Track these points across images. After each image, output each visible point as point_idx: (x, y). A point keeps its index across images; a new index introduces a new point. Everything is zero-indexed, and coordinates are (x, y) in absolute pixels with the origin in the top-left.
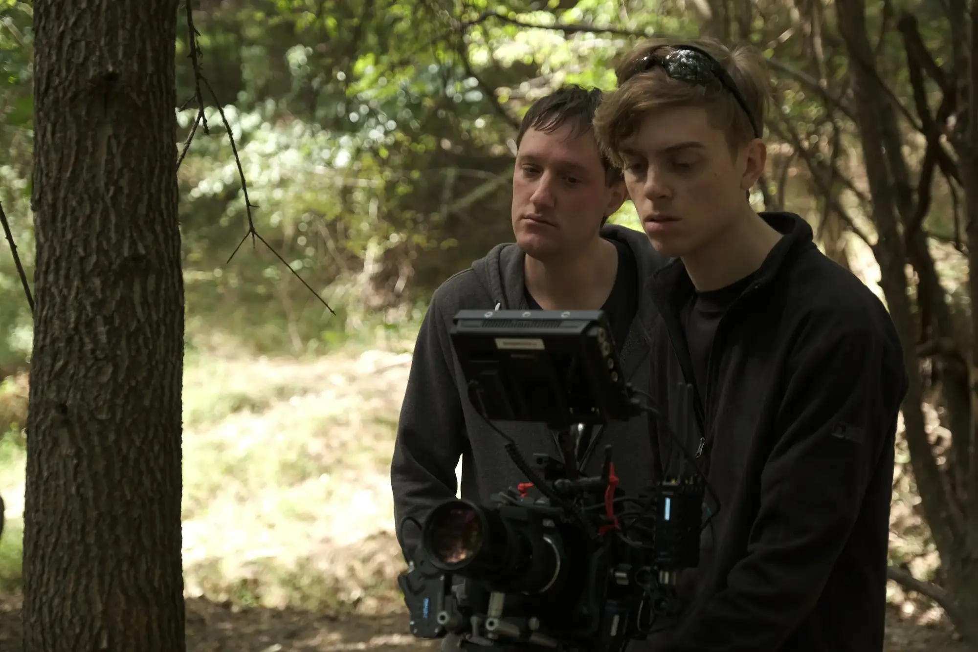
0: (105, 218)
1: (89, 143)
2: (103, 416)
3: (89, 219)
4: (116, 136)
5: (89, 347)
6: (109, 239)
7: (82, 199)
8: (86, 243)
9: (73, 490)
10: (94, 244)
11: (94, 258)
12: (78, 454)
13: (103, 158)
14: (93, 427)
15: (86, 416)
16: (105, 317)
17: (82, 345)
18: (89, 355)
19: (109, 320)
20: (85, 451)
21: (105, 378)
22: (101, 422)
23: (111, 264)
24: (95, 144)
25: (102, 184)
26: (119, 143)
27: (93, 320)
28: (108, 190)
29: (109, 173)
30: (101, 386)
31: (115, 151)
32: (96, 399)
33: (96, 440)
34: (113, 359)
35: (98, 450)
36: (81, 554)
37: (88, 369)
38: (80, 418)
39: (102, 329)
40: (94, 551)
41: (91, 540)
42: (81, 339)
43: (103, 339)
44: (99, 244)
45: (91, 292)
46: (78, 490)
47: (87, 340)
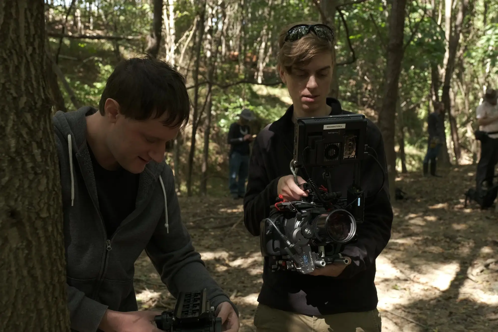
0: (28, 70)
1: (13, 11)
2: (44, 215)
3: (17, 68)
4: (30, 10)
5: (30, 165)
6: (32, 85)
7: (11, 52)
8: (17, 87)
9: (25, 273)
10: (23, 88)
11: (24, 99)
12: (29, 245)
13: (23, 25)
14: (39, 224)
15: (33, 216)
16: (37, 143)
17: (24, 164)
18: (30, 170)
19: (40, 145)
20: (34, 243)
21: (42, 188)
22: (44, 219)
23: (36, 103)
24: (17, 12)
25: (23, 43)
26: (32, 15)
27: (30, 144)
28: (27, 49)
29: (28, 36)
30: (41, 193)
31: (30, 20)
32: (39, 203)
33: (41, 232)
34: (46, 173)
35: (43, 240)
36: (34, 318)
37: (31, 181)
38: (30, 218)
39: (37, 152)
40: (45, 312)
41: (41, 305)
42: (22, 160)
43: (39, 158)
44: (27, 88)
45: (26, 125)
46: (29, 272)
47: (27, 160)
